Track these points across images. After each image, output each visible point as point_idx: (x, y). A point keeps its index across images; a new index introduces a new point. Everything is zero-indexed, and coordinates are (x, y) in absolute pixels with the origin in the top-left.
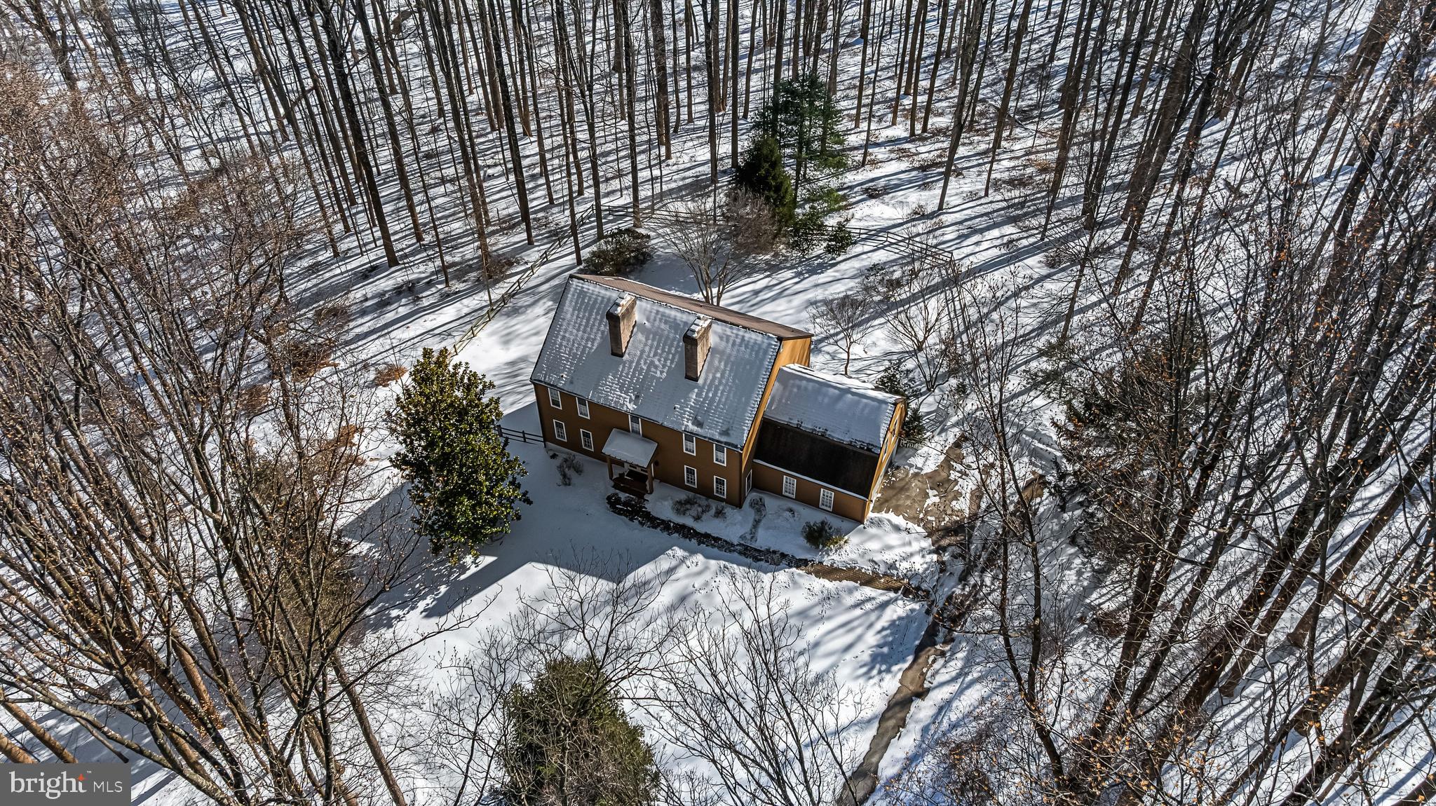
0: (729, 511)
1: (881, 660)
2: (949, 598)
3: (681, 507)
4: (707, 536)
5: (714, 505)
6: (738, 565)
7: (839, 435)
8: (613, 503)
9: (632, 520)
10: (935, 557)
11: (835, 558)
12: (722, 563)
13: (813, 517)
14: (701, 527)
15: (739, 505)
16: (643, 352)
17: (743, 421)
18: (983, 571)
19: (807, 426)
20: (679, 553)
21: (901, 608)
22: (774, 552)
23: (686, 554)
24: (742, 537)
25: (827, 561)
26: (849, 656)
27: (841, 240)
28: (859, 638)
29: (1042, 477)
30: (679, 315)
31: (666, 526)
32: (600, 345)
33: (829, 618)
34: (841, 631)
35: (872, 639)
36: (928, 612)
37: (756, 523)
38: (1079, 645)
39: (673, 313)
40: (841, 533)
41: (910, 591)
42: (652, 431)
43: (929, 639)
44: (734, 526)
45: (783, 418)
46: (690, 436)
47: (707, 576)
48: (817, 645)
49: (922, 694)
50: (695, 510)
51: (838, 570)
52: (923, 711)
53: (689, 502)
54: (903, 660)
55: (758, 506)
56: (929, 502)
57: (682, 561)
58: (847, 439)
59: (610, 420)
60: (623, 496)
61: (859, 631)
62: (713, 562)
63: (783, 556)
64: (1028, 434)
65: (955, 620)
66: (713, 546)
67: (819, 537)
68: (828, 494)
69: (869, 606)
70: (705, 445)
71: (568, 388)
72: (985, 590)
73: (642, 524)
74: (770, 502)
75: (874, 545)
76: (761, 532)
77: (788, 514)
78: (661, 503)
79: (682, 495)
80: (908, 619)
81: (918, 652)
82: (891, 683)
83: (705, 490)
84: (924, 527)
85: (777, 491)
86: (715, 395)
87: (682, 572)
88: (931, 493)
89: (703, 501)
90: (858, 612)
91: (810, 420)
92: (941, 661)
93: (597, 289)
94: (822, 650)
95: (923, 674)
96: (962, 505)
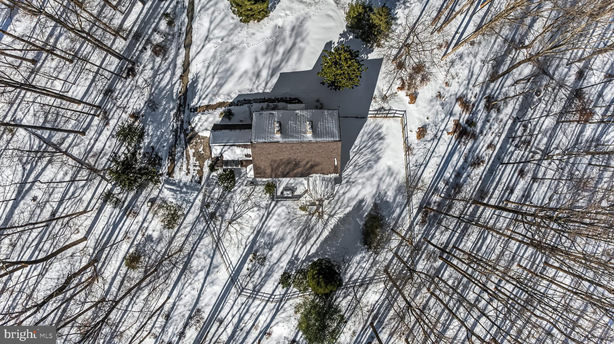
1: (195, 81)
2: (184, 113)
4: (264, 102)
6: (248, 94)
9: (290, 98)
10: (193, 125)
11: (220, 110)
12: (253, 93)
14: (267, 104)
16: (301, 126)
17: (256, 118)
18: (177, 127)
20: (268, 91)
21: (194, 103)
22: (241, 105)
23: (266, 91)
24: (252, 106)
25: (223, 108)
26: (203, 77)
28: (202, 84)
29: (169, 177)
30: (292, 140)
32: (318, 124)
33: (214, 87)
34: (208, 85)
35: (199, 86)
36: (188, 105)
37: (250, 112)
38: (142, 105)
39: (295, 140)
40: (223, 119)
41: (195, 109)
44: (257, 108)
45: (246, 131)
47: (255, 86)
48: (213, 77)
49: (181, 77)
51: (218, 107)
52: (179, 72)
54: (190, 85)
56: (202, 148)
57: (265, 88)
61: (203, 87)
62: (256, 92)
63: (237, 105)
64: (177, 191)
65: (180, 105)
66: (260, 99)
67: (229, 115)
69: (204, 96)
72: (174, 121)
73: (286, 98)
75: (211, 119)
76: (247, 109)
77: (242, 119)
80: (192, 100)
81: (187, 90)
82: (190, 76)
84: (199, 136)
86: (269, 122)
87: (263, 84)
88: (202, 152)
90: (206, 93)
92: (179, 90)
93: (328, 139)
94: (211, 76)
95: (183, 83)
96: (191, 152)
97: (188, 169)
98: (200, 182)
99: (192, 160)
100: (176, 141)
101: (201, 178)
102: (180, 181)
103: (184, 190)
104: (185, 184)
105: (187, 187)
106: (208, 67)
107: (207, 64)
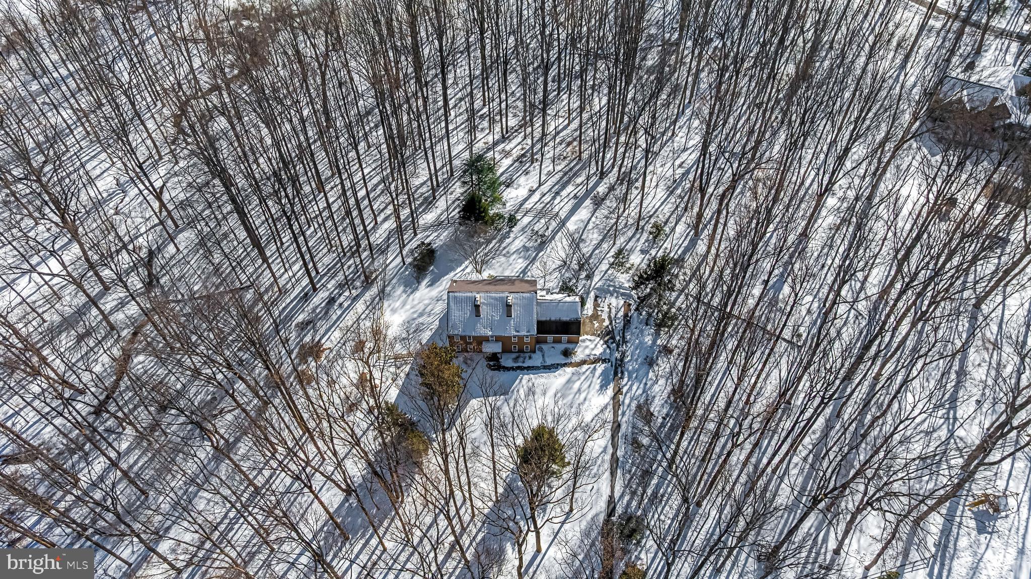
0: (533, 355)
1: (603, 387)
2: (616, 358)
3: (516, 360)
4: (529, 367)
5: (527, 355)
6: (545, 374)
7: (565, 318)
8: (490, 367)
9: (499, 371)
10: (606, 346)
11: (575, 359)
12: (540, 375)
13: (562, 347)
14: (525, 365)
15: (534, 352)
16: (487, 312)
17: (532, 326)
19: (553, 319)
21: (600, 368)
22: (554, 364)
24: (541, 363)
25: (573, 361)
27: (512, 221)
28: (592, 381)
29: (627, 302)
30: (496, 295)
31: (512, 369)
32: (470, 315)
33: (579, 379)
34: (585, 382)
35: (596, 381)
36: (611, 365)
37: (543, 356)
40: (573, 349)
41: (604, 361)
42: (498, 339)
43: (616, 374)
44: (537, 360)
45: (543, 319)
46: (515, 337)
48: (579, 389)
50: (521, 359)
51: (576, 362)
53: (518, 357)
54: (610, 383)
55: (541, 350)
56: (596, 326)
57: (522, 379)
58: (568, 319)
59: (481, 340)
60: (492, 363)
63: (558, 364)
64: (619, 288)
65: (621, 365)
66: (533, 370)
67: (567, 353)
68: (565, 337)
69: (589, 371)
70: (521, 338)
71: (463, 334)
73: (503, 371)
74: (544, 347)
75: (586, 350)
76: (547, 359)
77: (553, 349)
78: (507, 361)
79: (514, 356)
80: (606, 369)
81: (614, 379)
82: (610, 392)
83: (521, 351)
84: (598, 336)
85: (545, 342)
86: (520, 319)
88: (595, 322)
89: (522, 355)
90: (586, 375)
91: (554, 316)
92: (622, 379)
94: (582, 390)
95: (618, 385)
96: (607, 323)
97: (609, 308)
98: (596, 297)
99: (605, 316)
100: (623, 334)
101: (596, 300)
102: (617, 297)
103: (611, 289)
104: (612, 295)
105: (609, 292)
106: (585, 399)
107: (587, 402)
